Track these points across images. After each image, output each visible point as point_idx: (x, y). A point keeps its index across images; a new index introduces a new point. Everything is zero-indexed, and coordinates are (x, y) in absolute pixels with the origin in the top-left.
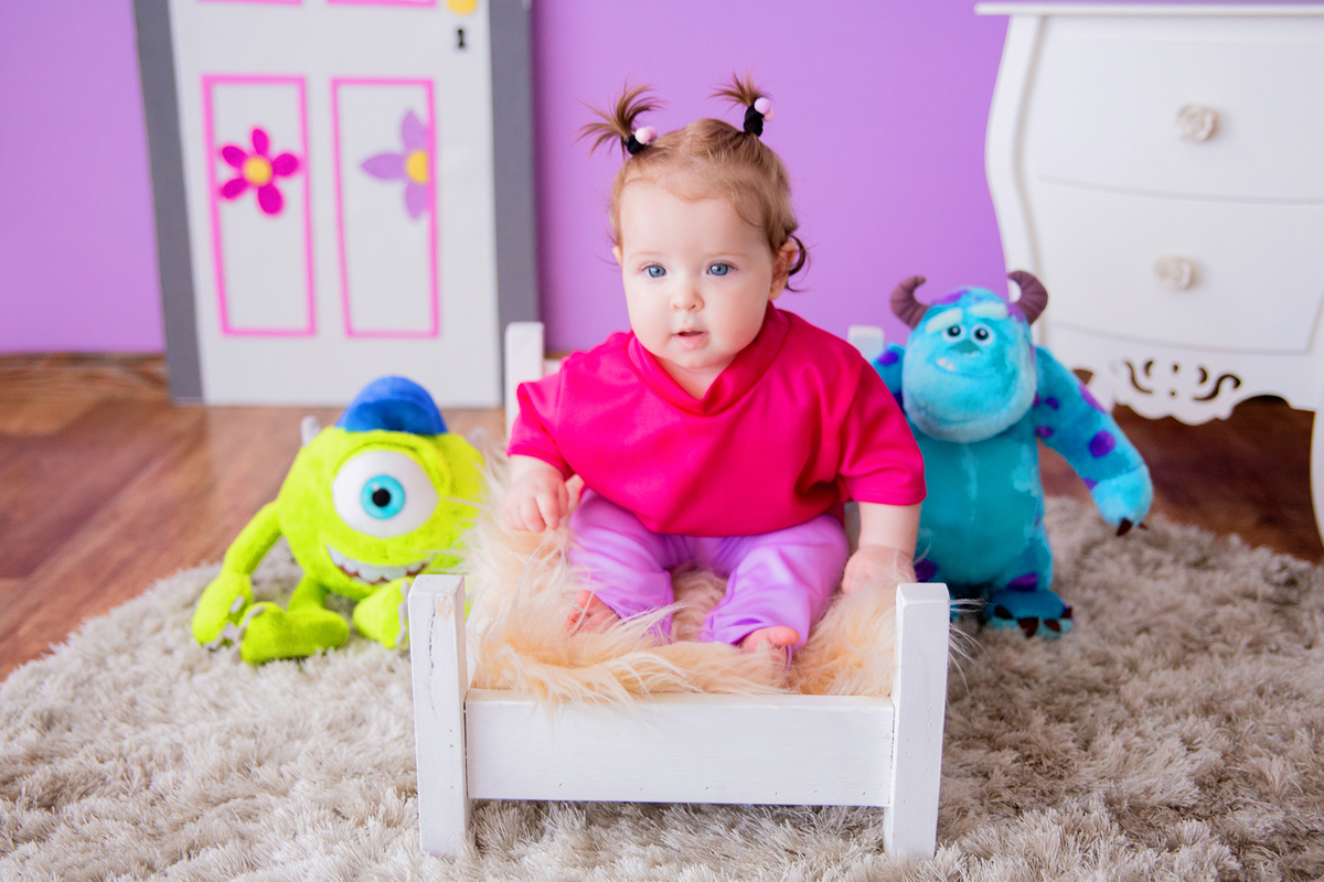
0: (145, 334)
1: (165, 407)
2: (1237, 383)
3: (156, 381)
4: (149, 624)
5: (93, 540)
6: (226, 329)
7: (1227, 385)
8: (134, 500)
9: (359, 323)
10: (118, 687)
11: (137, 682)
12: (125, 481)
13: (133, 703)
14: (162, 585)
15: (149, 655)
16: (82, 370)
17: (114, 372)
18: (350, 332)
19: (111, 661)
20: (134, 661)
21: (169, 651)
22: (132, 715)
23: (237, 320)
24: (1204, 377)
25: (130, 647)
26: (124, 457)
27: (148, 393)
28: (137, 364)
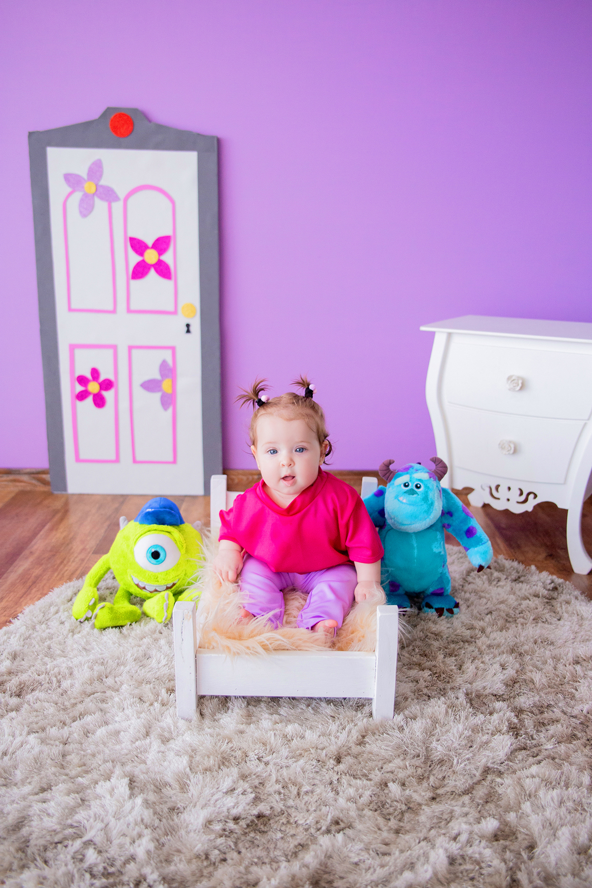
0: (41, 461)
1: (49, 494)
2: (536, 496)
3: (45, 483)
4: (53, 609)
5: (22, 566)
6: (78, 460)
7: (531, 497)
8: (39, 545)
9: (140, 457)
10: (43, 640)
11: (50, 638)
12: (35, 534)
13: (49, 648)
14: (57, 590)
15: (54, 624)
16: (11, 477)
17: (25, 478)
18: (135, 461)
19: (38, 627)
20: (48, 628)
21: (62, 623)
22: (49, 653)
23: (82, 456)
24: (521, 493)
25: (45, 621)
26: (33, 522)
27: (42, 488)
28: (36, 474)
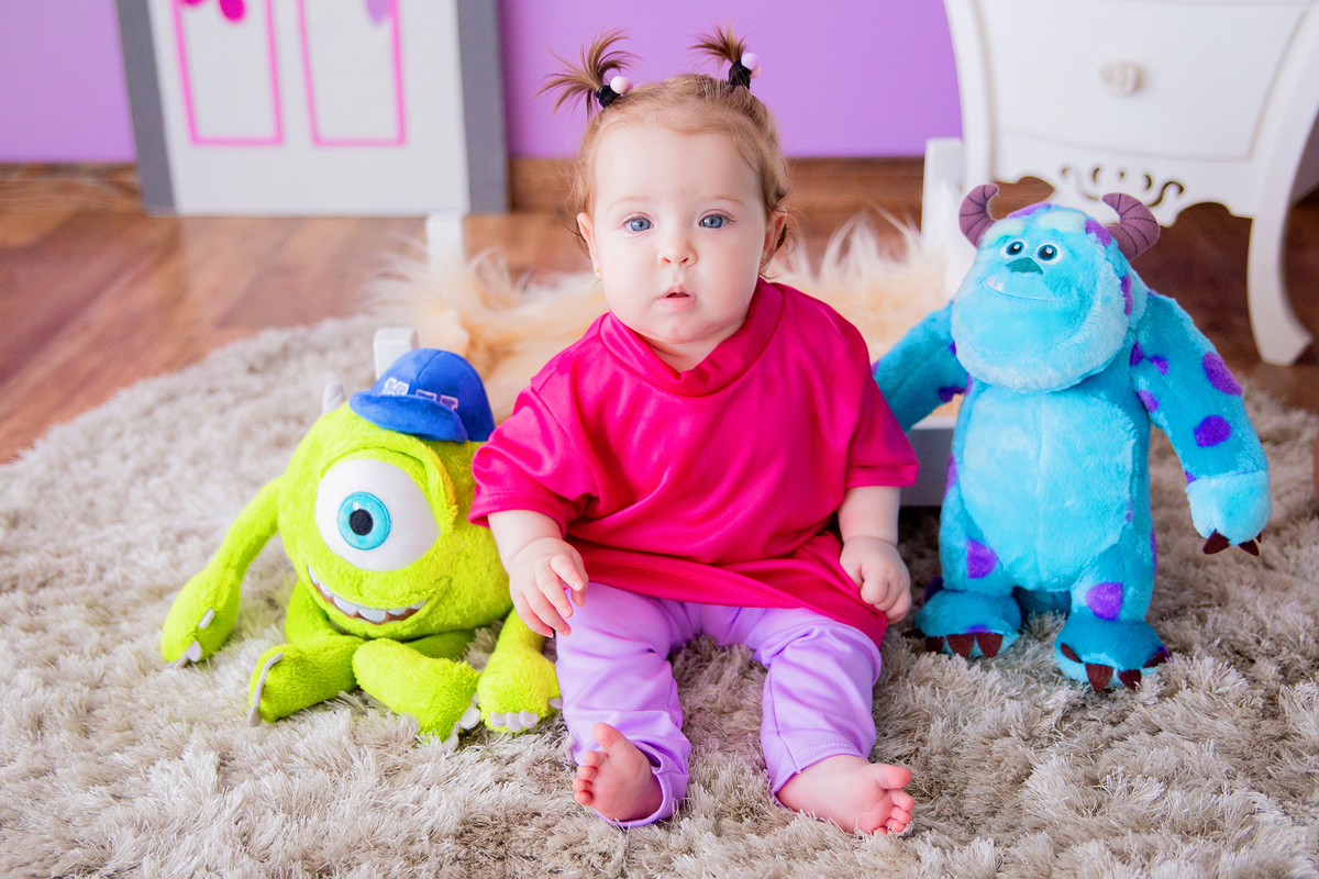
0: (117, 145)
1: (139, 217)
2: (1181, 189)
3: (130, 191)
4: (110, 431)
5: (63, 351)
6: (195, 138)
7: (1171, 191)
8: (104, 312)
9: (326, 131)
10: (78, 489)
11: (97, 484)
12: (97, 291)
13: (91, 504)
14: (124, 395)
15: (109, 460)
16: (58, 180)
17: (88, 182)
18: (317, 140)
19: (73, 466)
20: (95, 465)
21: (125, 457)
22: (90, 517)
23: (206, 128)
24: (1149, 182)
25: (91, 453)
26: (97, 269)
27: (122, 203)
28: (110, 173)
